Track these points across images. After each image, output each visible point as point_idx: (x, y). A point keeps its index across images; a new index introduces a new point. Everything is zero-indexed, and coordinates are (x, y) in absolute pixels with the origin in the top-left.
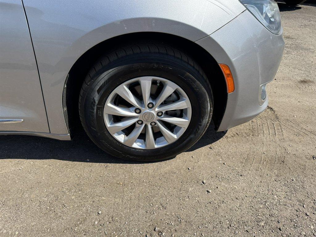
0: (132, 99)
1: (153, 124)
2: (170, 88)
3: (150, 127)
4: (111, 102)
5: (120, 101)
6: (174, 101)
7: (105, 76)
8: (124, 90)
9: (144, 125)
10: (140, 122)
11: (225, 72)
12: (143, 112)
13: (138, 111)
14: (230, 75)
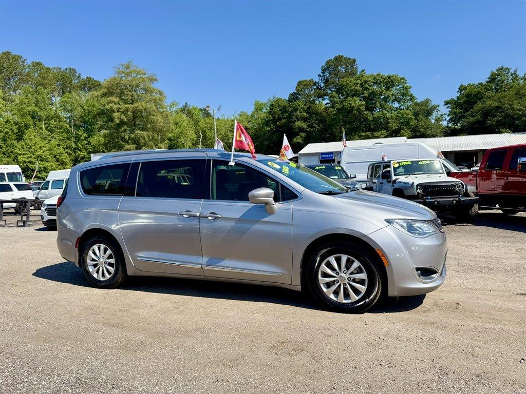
0: (335, 265)
1: (345, 285)
2: (356, 264)
3: (342, 286)
4: (325, 265)
5: (329, 265)
6: (358, 273)
7: (324, 251)
8: (332, 259)
9: (339, 284)
10: (337, 281)
11: (380, 254)
12: (340, 275)
13: (337, 274)
14: (383, 256)
